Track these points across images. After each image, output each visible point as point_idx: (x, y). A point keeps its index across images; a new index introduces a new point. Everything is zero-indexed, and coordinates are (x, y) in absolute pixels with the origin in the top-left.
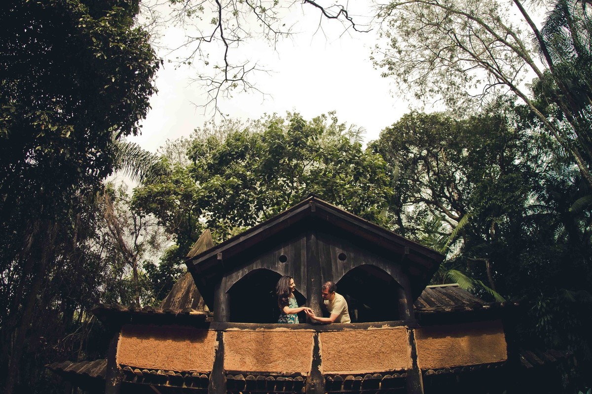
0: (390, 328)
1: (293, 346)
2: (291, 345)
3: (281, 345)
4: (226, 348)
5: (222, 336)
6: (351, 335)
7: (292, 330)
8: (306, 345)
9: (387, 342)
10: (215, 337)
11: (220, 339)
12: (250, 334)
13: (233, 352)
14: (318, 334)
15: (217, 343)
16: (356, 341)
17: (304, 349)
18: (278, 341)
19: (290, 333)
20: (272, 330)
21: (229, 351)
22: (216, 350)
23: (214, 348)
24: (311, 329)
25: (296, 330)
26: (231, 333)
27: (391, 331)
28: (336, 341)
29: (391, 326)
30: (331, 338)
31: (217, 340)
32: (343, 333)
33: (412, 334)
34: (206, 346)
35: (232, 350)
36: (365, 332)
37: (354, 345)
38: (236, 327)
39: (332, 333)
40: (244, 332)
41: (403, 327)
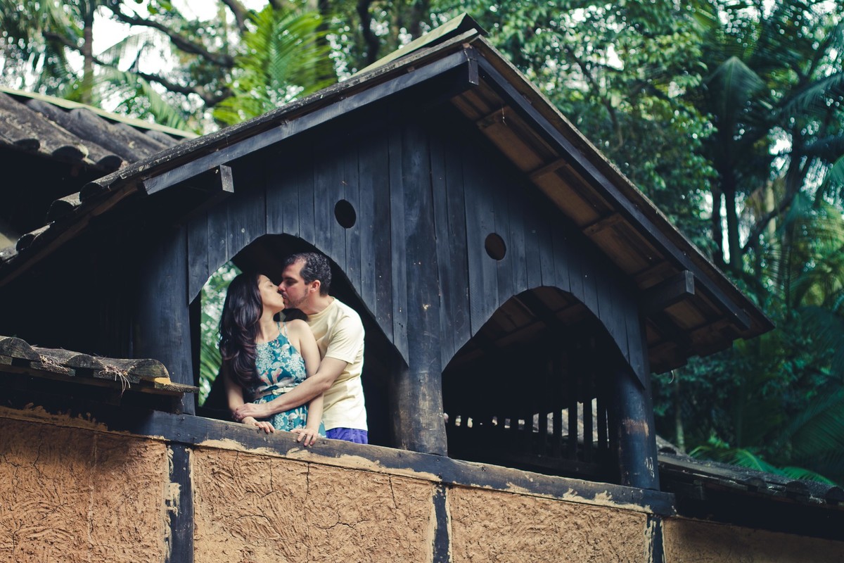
0: (612, 504)
1: (384, 523)
2: (378, 519)
3: (355, 514)
4: (200, 508)
5: (187, 465)
6: (523, 510)
7: (384, 469)
8: (414, 522)
9: (604, 546)
10: (166, 468)
11: (180, 474)
12: (270, 466)
13: (219, 524)
14: (444, 492)
15: (174, 490)
16: (535, 531)
17: (411, 535)
18: (345, 501)
19: (378, 478)
20: (330, 461)
21: (208, 522)
22: (171, 513)
23: (164, 507)
24: (429, 471)
25: (392, 471)
26: (214, 456)
27: (614, 514)
28: (487, 523)
29: (616, 499)
30: (474, 508)
31: (174, 478)
32: (506, 498)
33: (657, 530)
34: (141, 497)
35: (218, 519)
36: (555, 506)
37: (530, 541)
38: (231, 437)
39: (480, 493)
40: (253, 455)
41: (640, 508)
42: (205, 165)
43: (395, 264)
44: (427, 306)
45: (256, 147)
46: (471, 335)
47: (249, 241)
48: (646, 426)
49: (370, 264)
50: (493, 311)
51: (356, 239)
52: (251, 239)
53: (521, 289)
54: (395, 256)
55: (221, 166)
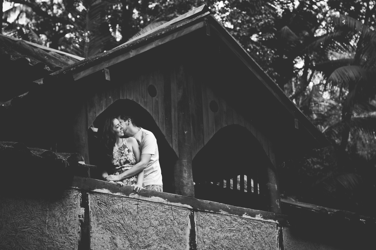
0: (262, 219)
1: (169, 226)
2: (167, 225)
3: (157, 222)
4: (93, 219)
5: (88, 200)
6: (226, 221)
7: (169, 203)
8: (181, 226)
9: (259, 238)
10: (78, 201)
11: (84, 204)
12: (122, 201)
13: (101, 226)
14: (194, 213)
15: (82, 211)
16: (231, 231)
17: (180, 232)
18: (153, 216)
19: (167, 207)
20: (147, 199)
21: (96, 225)
22: (80, 221)
23: (78, 218)
24: (188, 204)
25: (173, 204)
26: (99, 196)
27: (263, 224)
28: (211, 227)
29: (264, 218)
30: (206, 220)
31: (82, 206)
32: (219, 216)
33: (281, 231)
34: (68, 213)
35: (100, 224)
36: (239, 220)
37: (229, 235)
38: (106, 188)
39: (208, 214)
40: (115, 196)
41: (274, 221)
42: (98, 68)
43: (173, 113)
44: (186, 132)
45: (119, 61)
46: (204, 145)
47: (112, 102)
48: (276, 186)
49: (162, 113)
50: (213, 135)
51: (157, 102)
52: (113, 101)
53: (225, 125)
54: (173, 110)
55: (105, 69)
